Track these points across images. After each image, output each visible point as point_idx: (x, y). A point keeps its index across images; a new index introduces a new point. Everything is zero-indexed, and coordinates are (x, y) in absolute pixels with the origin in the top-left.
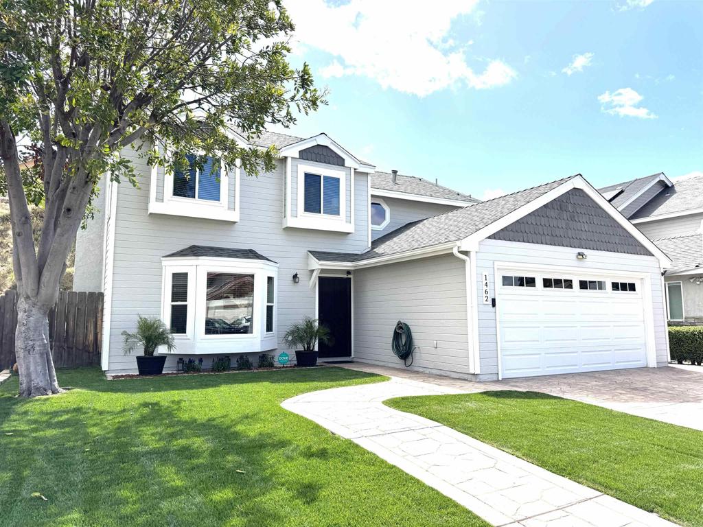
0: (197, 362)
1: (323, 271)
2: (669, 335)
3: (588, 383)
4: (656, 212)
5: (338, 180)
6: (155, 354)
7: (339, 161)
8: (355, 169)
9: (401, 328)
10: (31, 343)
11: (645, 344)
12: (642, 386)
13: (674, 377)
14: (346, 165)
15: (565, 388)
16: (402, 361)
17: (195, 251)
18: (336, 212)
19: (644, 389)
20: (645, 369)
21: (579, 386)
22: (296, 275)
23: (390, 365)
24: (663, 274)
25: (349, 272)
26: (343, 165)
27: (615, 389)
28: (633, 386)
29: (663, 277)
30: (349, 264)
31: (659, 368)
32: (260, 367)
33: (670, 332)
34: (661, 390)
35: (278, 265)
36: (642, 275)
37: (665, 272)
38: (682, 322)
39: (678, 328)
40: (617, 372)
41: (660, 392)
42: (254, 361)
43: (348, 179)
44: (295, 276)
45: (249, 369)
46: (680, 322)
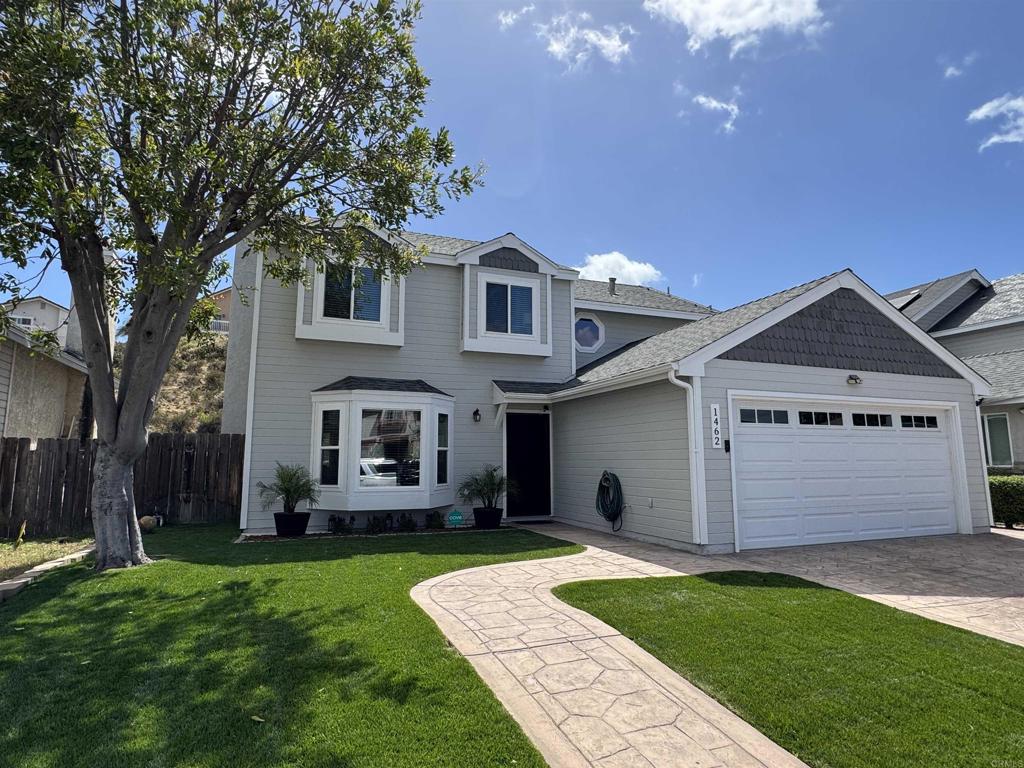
0: (348, 521)
1: (510, 405)
2: (991, 487)
3: (865, 560)
4: (967, 322)
5: (530, 290)
6: (297, 510)
7: (530, 267)
8: (552, 276)
9: (607, 479)
10: (108, 501)
11: (954, 502)
12: (948, 565)
13: (1000, 550)
14: (540, 271)
15: (829, 566)
16: (610, 523)
17: (350, 383)
18: (528, 330)
19: (951, 572)
20: (956, 537)
21: (852, 565)
22: (477, 411)
23: (595, 528)
24: (978, 404)
25: (546, 407)
26: (536, 271)
27: (906, 570)
28: (936, 565)
29: (978, 408)
30: (544, 396)
31: (977, 536)
32: (428, 527)
33: (991, 484)
34: (978, 573)
35: (454, 399)
36: (948, 405)
37: (981, 400)
38: (1010, 469)
39: (1005, 478)
40: (913, 541)
41: (976, 577)
42: (420, 521)
43: (543, 289)
44: (476, 413)
45: (413, 531)
46: (1008, 469)
